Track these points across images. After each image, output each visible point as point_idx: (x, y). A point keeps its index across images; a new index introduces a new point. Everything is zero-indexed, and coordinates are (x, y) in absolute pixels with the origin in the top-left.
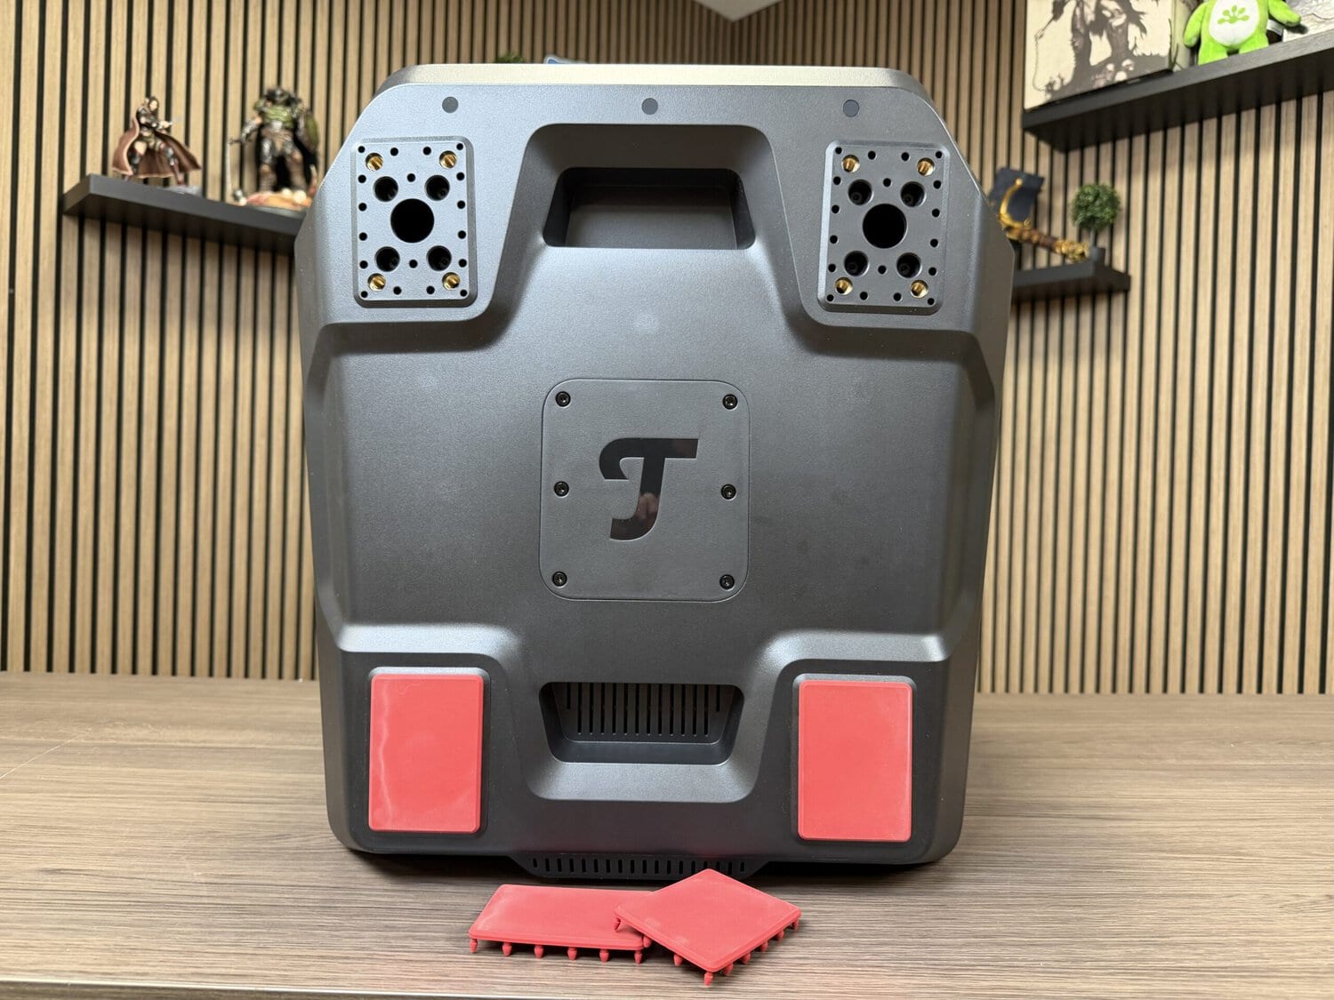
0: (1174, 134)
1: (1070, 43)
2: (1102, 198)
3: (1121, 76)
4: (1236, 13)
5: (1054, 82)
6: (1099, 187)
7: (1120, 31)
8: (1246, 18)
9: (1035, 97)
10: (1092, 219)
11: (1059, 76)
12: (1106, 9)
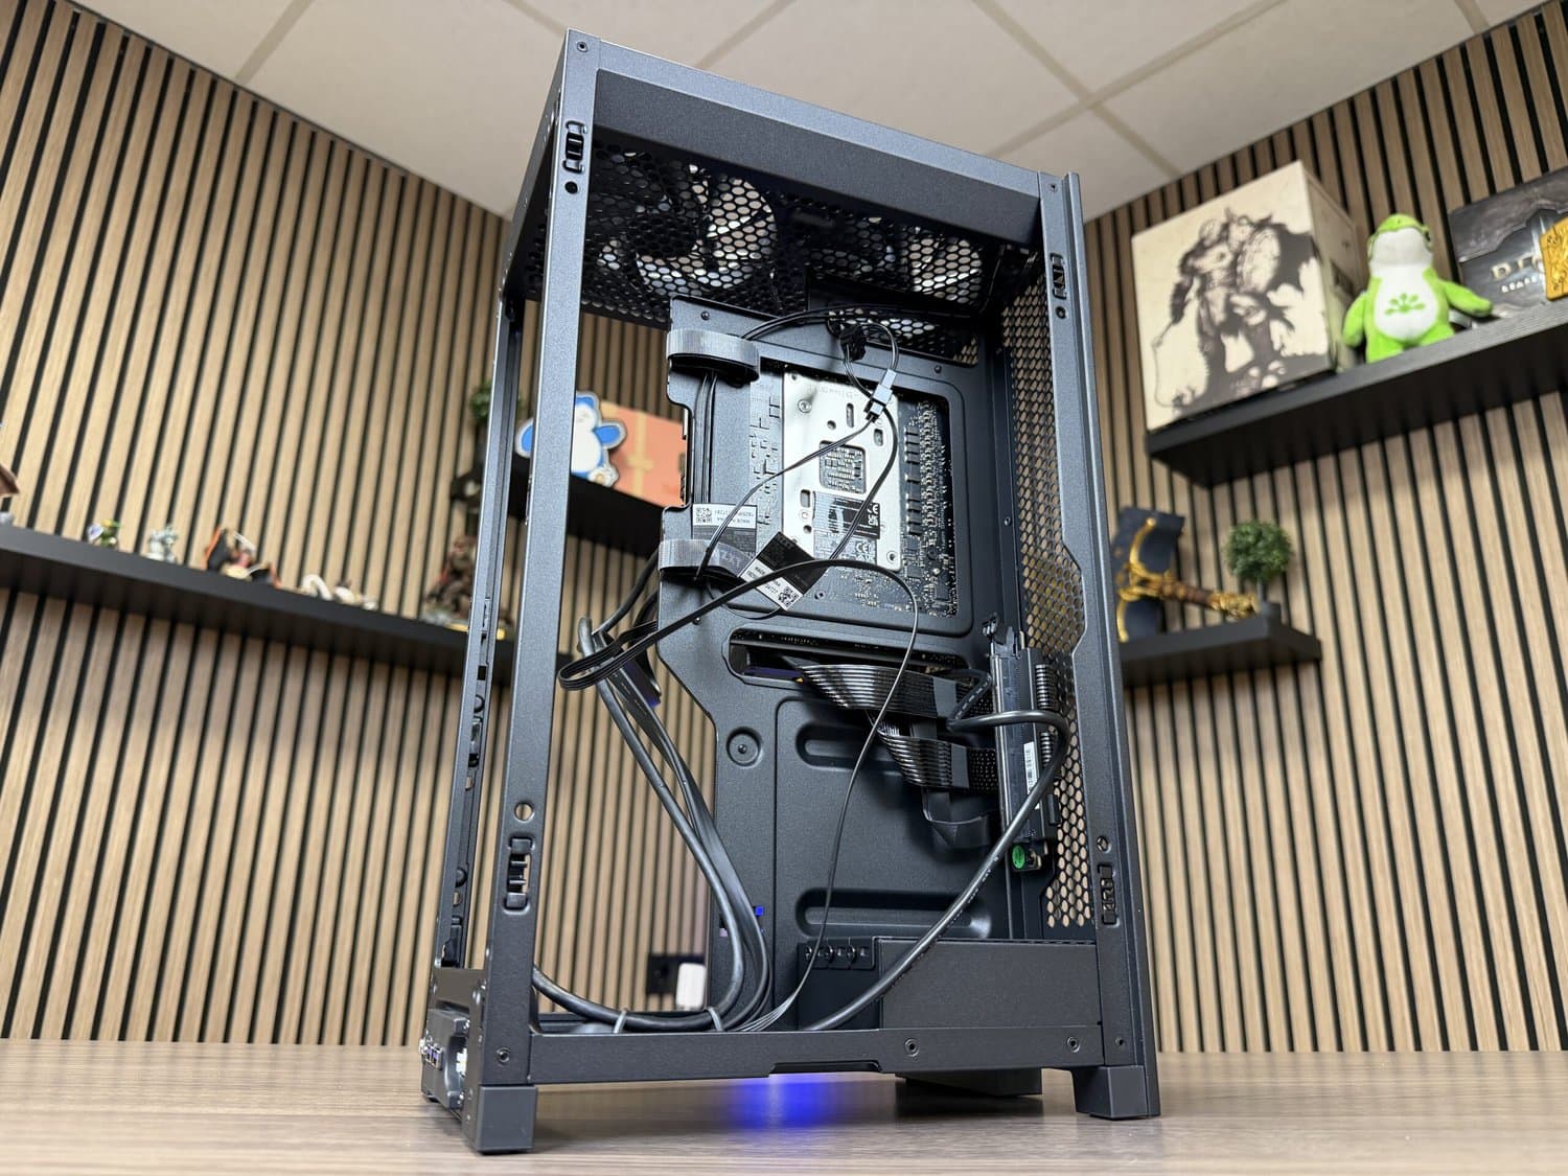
0: (1349, 458)
1: (1198, 347)
2: (1264, 538)
3: (1270, 382)
4: (1407, 302)
5: (1183, 395)
6: (1260, 525)
7: (1260, 330)
8: (1420, 307)
9: (1159, 415)
10: (1257, 566)
11: (1189, 388)
12: (1237, 306)
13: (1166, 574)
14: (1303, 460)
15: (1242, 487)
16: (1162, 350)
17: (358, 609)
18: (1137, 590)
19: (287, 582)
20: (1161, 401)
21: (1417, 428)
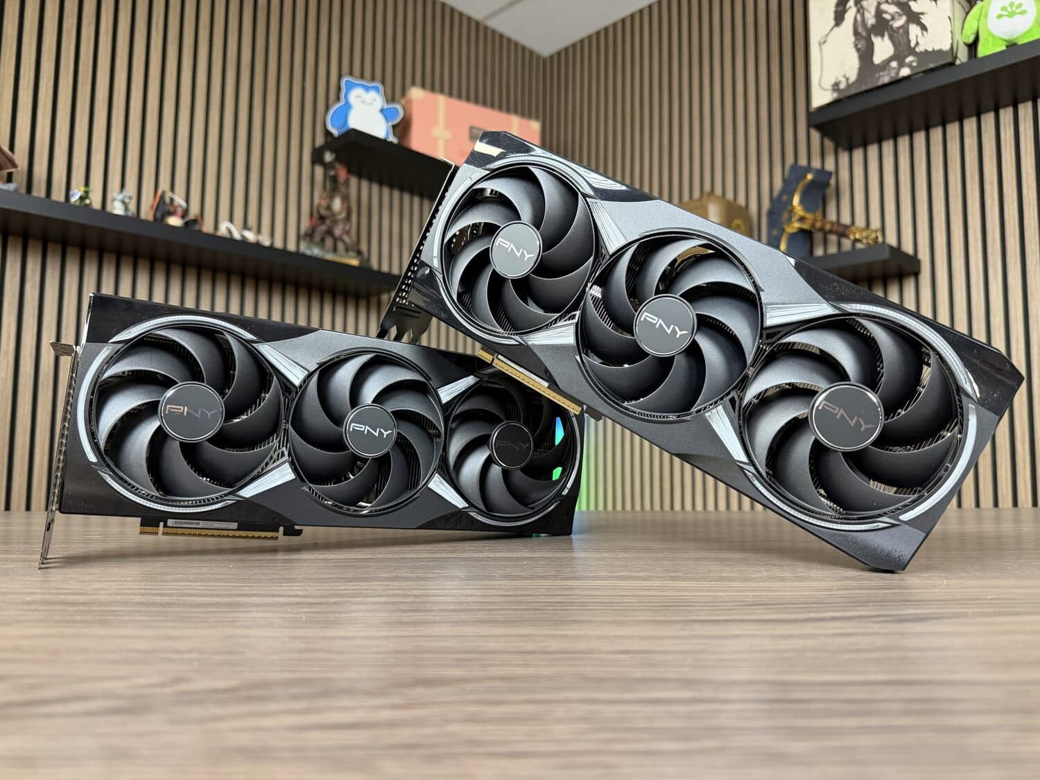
0: (953, 128)
1: (853, 45)
3: (905, 72)
4: (1014, 9)
5: (840, 81)
7: (901, 31)
8: (1023, 13)
9: (821, 97)
11: (844, 76)
12: (886, 12)
13: (816, 213)
15: (873, 150)
16: (824, 46)
17: (257, 245)
18: (797, 225)
19: (208, 227)
20: (823, 85)
21: (1006, 106)
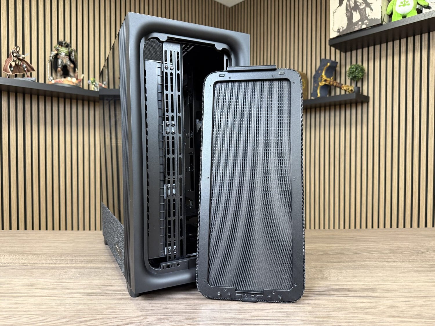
1: (345, 14)
2: (358, 70)
3: (364, 26)
4: (405, 3)
5: (340, 28)
6: (357, 65)
7: (363, 10)
8: (409, 5)
9: (333, 34)
10: (355, 77)
11: (342, 27)
12: (358, 2)
13: (332, 78)
14: (371, 46)
15: (354, 53)
16: (335, 14)
18: (324, 83)
20: (334, 30)
21: (403, 38)
